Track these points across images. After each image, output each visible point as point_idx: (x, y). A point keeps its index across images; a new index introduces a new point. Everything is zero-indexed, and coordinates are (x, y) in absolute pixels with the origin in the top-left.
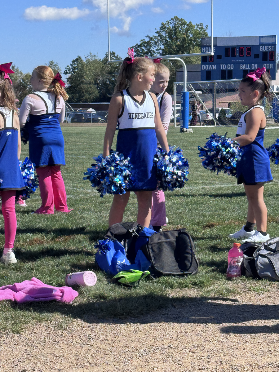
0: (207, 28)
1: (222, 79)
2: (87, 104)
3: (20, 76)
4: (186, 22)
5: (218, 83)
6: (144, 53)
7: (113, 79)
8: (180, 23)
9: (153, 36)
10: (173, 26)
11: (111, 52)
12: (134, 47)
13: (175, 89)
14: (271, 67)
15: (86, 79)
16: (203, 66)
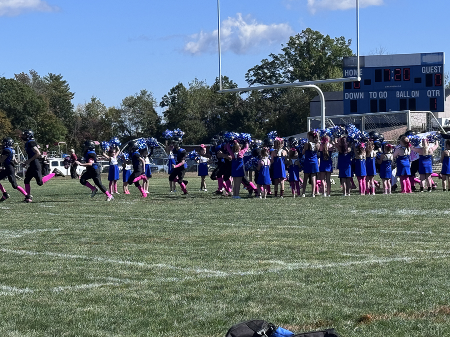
0: (349, 43)
1: (372, 111)
2: (191, 146)
3: (102, 111)
4: (323, 36)
5: (366, 116)
6: (267, 78)
7: (226, 113)
8: (314, 36)
9: (279, 54)
10: (305, 41)
11: (223, 76)
12: (253, 69)
13: (309, 125)
14: (438, 94)
15: (190, 113)
16: (346, 94)
